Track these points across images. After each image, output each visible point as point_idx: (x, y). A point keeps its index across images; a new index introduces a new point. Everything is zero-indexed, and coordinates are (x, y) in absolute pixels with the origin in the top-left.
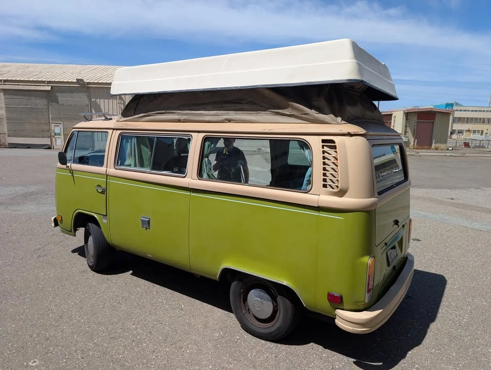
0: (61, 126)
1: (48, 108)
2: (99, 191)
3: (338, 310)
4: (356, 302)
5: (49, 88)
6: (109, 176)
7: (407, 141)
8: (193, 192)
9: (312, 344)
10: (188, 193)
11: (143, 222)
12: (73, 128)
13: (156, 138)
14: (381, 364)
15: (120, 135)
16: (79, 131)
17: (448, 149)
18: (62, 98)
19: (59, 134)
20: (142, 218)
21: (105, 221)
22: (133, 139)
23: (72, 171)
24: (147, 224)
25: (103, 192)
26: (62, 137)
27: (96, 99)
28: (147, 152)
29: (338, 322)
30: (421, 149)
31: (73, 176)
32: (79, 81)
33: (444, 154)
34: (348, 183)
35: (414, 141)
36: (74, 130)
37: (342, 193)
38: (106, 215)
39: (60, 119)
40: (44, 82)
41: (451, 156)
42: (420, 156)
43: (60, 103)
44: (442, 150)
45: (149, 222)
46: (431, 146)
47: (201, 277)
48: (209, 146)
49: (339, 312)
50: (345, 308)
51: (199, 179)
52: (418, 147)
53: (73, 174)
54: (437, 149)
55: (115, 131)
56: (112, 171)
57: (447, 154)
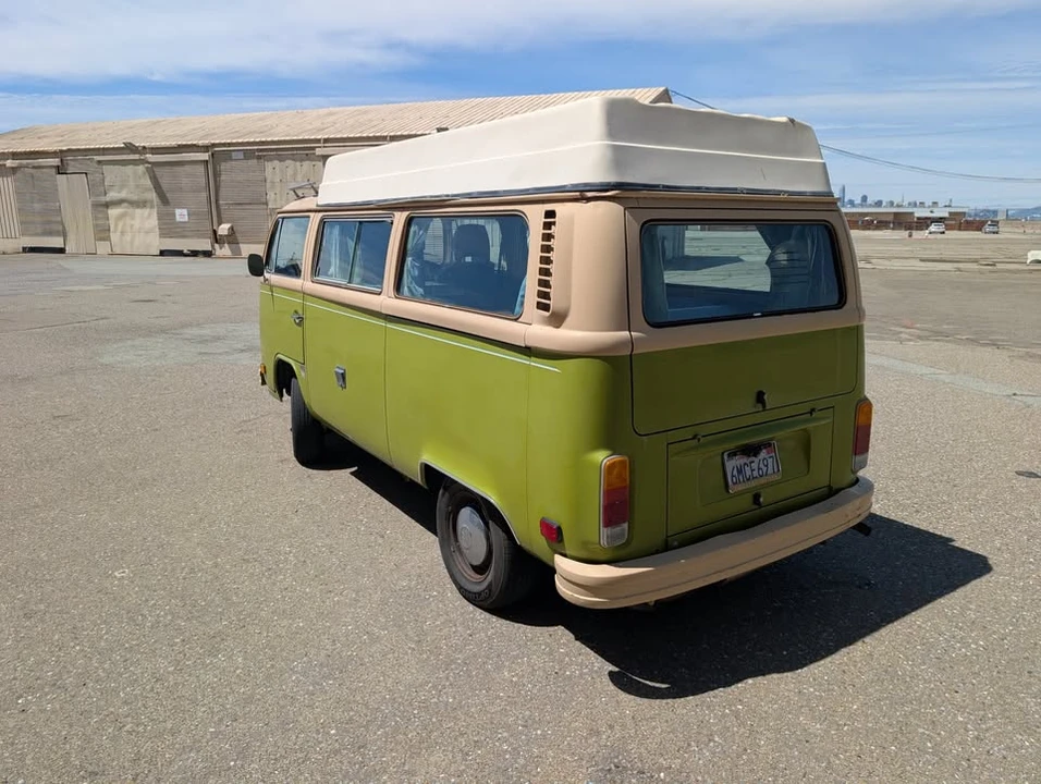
2: (296, 321)
3: (556, 555)
4: (585, 544)
6: (306, 294)
10: (381, 323)
11: (338, 376)
15: (320, 220)
20: (337, 370)
21: (303, 374)
23: (272, 287)
25: (299, 324)
34: (569, 298)
36: (278, 216)
37: (557, 320)
38: (304, 364)
45: (343, 375)
48: (415, 232)
50: (568, 552)
51: (396, 297)
55: (316, 214)
56: (309, 285)
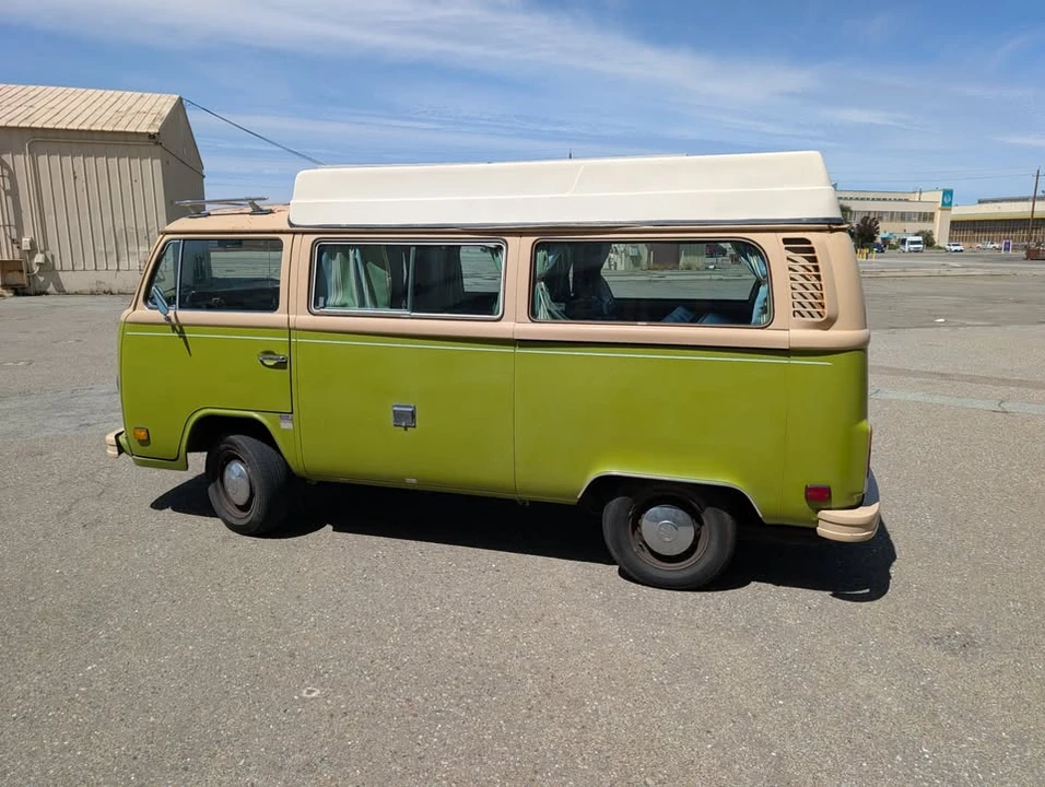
2: (266, 362)
3: (823, 511)
4: (847, 496)
6: (295, 329)
7: (636, 254)
8: (521, 346)
9: (753, 584)
10: (510, 350)
11: (398, 416)
12: (167, 233)
13: (413, 249)
14: (868, 591)
15: (314, 243)
16: (184, 240)
17: (707, 268)
20: (396, 408)
21: (286, 425)
22: (351, 253)
23: (179, 328)
24: (406, 419)
25: (281, 365)
28: (382, 278)
29: (823, 530)
30: (662, 270)
31: (185, 338)
33: (708, 277)
34: (837, 308)
35: (649, 254)
36: (168, 237)
37: (828, 323)
38: (292, 413)
41: (721, 280)
42: (669, 281)
44: (698, 269)
45: (413, 414)
46: (678, 262)
47: (534, 504)
48: (544, 259)
49: (824, 514)
50: (833, 506)
51: (533, 322)
52: (657, 266)
53: (181, 333)
54: (689, 268)
55: (298, 237)
56: (304, 319)
57: (713, 277)
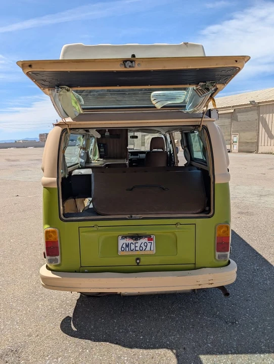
0: (238, 136)
1: (231, 125)
5: (232, 111)
18: (240, 117)
19: (236, 142)
26: (238, 144)
27: (263, 114)
32: (252, 102)
39: (237, 131)
40: (230, 107)
43: (239, 120)
